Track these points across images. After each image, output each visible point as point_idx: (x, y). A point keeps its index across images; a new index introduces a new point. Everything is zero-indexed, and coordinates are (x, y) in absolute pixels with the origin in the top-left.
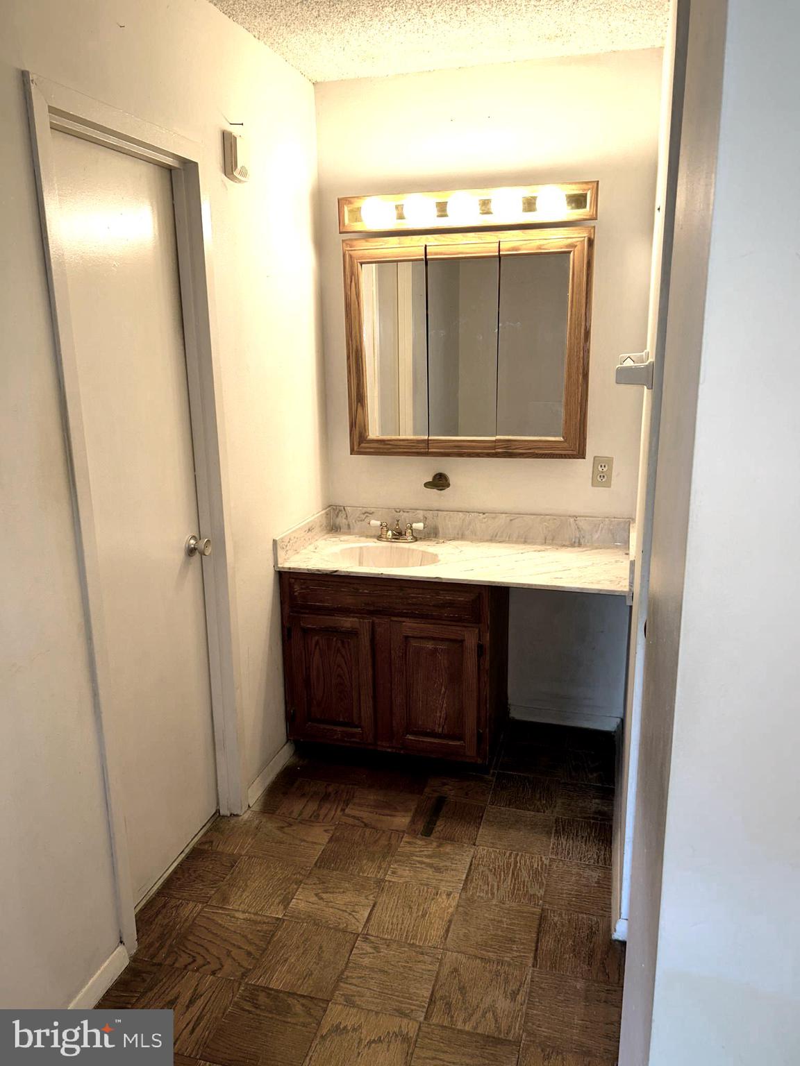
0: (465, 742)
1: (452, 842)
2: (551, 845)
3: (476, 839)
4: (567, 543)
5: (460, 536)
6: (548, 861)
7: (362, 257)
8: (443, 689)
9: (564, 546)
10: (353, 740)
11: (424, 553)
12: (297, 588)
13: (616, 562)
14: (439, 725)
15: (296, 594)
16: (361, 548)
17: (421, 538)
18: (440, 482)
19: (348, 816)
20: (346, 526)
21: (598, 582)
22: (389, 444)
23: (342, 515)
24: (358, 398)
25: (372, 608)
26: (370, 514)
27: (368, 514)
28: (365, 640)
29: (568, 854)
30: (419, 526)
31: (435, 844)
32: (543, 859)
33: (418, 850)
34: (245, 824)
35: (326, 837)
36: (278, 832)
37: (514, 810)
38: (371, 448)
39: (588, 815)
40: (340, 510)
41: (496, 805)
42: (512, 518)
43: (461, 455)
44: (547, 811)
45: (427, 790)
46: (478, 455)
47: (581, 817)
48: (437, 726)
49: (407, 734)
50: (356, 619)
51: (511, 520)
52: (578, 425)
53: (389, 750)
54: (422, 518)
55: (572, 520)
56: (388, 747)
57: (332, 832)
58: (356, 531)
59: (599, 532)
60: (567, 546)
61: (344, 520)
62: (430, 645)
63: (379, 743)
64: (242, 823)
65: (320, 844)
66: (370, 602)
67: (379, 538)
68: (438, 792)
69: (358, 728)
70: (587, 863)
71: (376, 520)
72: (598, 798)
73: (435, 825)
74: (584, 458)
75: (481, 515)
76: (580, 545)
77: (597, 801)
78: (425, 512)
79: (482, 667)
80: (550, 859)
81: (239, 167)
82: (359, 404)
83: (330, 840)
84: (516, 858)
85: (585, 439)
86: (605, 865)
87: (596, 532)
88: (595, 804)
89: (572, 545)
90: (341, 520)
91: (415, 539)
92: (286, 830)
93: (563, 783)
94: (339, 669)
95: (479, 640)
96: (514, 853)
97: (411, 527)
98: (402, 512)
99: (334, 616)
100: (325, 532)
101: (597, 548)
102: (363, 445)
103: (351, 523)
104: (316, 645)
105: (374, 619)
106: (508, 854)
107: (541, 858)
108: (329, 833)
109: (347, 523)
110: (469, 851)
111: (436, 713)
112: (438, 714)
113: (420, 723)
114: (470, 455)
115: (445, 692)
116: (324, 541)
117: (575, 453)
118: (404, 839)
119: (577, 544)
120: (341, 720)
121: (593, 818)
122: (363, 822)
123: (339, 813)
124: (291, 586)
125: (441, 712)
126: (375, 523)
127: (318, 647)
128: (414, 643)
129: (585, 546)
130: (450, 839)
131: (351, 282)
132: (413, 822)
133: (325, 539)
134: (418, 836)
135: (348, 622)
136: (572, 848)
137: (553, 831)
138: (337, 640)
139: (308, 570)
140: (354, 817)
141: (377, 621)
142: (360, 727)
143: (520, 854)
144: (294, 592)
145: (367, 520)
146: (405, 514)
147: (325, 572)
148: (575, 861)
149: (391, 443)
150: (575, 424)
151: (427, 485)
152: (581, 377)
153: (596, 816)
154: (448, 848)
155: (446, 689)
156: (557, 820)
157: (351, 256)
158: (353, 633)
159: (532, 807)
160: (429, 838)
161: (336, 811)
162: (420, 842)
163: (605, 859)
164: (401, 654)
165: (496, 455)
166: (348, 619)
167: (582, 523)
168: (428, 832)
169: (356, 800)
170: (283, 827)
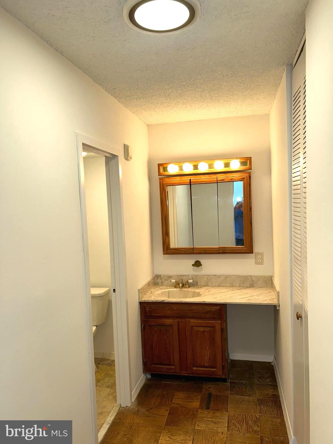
0: (217, 369)
1: (219, 411)
2: (258, 410)
3: (228, 410)
4: (248, 286)
5: (206, 285)
6: (258, 416)
7: (166, 184)
8: (208, 347)
9: (247, 287)
10: (171, 371)
11: (194, 292)
12: (147, 308)
13: (269, 292)
14: (207, 362)
15: (147, 311)
16: (169, 291)
17: (191, 286)
18: (198, 264)
19: (174, 403)
20: (161, 283)
21: (265, 301)
22: (178, 250)
23: (159, 278)
24: (166, 233)
25: (178, 315)
26: (171, 277)
27: (170, 277)
28: (175, 328)
29: (266, 413)
30: (191, 281)
31: (212, 413)
32: (256, 416)
33: (205, 415)
34: (132, 410)
35: (167, 413)
36: (147, 412)
37: (240, 396)
38: (171, 252)
39: (270, 396)
40: (159, 276)
41: (232, 395)
42: (226, 277)
43: (206, 253)
44: (253, 396)
45: (203, 390)
46: (213, 253)
47: (267, 398)
48: (206, 363)
49: (193, 367)
50: (171, 320)
51: (226, 278)
52: (250, 241)
53: (186, 375)
54: (191, 278)
55: (249, 277)
56: (186, 374)
57: (169, 410)
58: (165, 284)
59: (260, 281)
60: (249, 287)
61: (160, 281)
62: (202, 329)
63: (182, 372)
64: (131, 409)
65: (165, 416)
66: (177, 313)
67: (175, 287)
68: (208, 391)
69: (173, 366)
70: (274, 416)
71: (174, 280)
72: (272, 389)
73: (210, 404)
74: (253, 253)
75: (214, 276)
76: (253, 287)
77: (272, 390)
78: (192, 276)
79: (222, 337)
80: (259, 415)
81: (129, 156)
82: (166, 236)
83: (169, 414)
84: (245, 416)
85: (252, 246)
86: (281, 416)
87: (259, 281)
88: (271, 392)
89: (250, 287)
90: (159, 280)
91: (189, 287)
92: (150, 411)
93: (257, 384)
94: (165, 341)
95: (221, 325)
96: (244, 414)
97: (188, 281)
98: (183, 276)
99: (162, 319)
100: (153, 285)
101: (260, 288)
102: (168, 251)
103: (163, 281)
104: (155, 332)
105: (179, 319)
106: (242, 415)
107: (255, 415)
108: (167, 411)
109: (161, 282)
110: (226, 414)
111: (205, 357)
112: (206, 358)
113: (199, 362)
114: (210, 253)
115: (208, 348)
116: (154, 289)
117: (249, 252)
118: (199, 411)
119: (252, 286)
120: (166, 363)
121: (272, 398)
122: (181, 406)
123: (170, 402)
124: (145, 308)
125: (207, 357)
126: (173, 281)
127: (156, 333)
128: (195, 328)
129: (255, 287)
130: (218, 410)
131: (163, 192)
132: (201, 404)
133: (154, 288)
134: (204, 410)
135: (168, 321)
136: (267, 410)
137: (258, 404)
138: (164, 329)
139: (152, 301)
140: (176, 404)
141: (180, 320)
142: (174, 365)
143: (247, 414)
144: (146, 310)
145: (169, 280)
146: (184, 277)
147: (159, 301)
148: (269, 415)
149: (179, 250)
150: (249, 241)
151: (193, 265)
152: (249, 224)
153: (272, 397)
154: (218, 414)
155: (209, 347)
156: (258, 399)
157: (163, 183)
158: (171, 326)
159: (247, 395)
160: (208, 410)
161: (169, 402)
162: (206, 412)
163: (280, 414)
164: (190, 334)
165: (219, 253)
166: (168, 320)
167: (253, 278)
168: (208, 408)
169: (175, 397)
170: (148, 410)
